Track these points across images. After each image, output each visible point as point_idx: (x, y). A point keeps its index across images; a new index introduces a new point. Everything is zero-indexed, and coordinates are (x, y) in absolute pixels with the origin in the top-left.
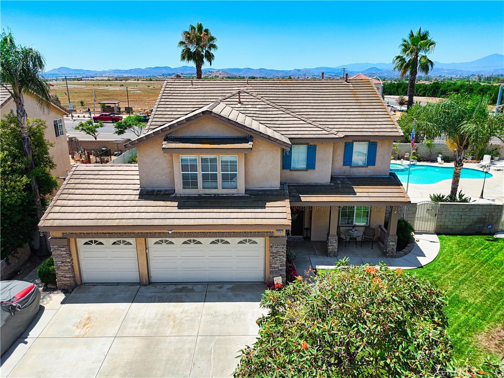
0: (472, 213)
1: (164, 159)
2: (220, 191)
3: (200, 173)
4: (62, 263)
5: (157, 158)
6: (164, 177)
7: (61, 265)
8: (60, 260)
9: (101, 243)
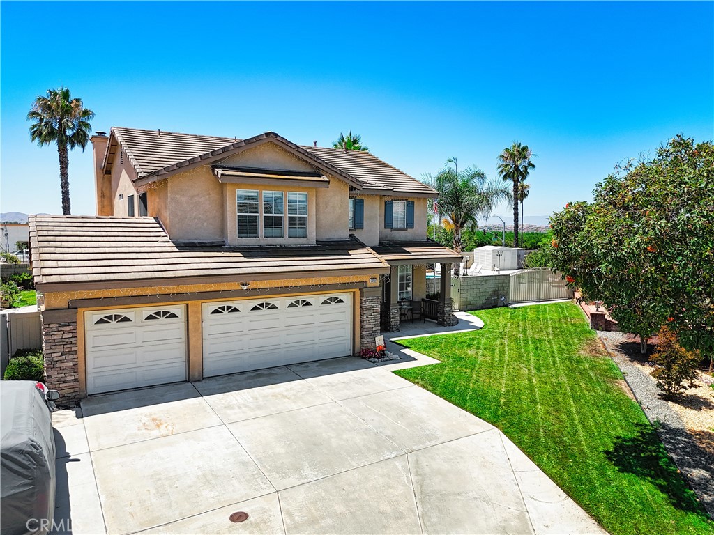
0: (487, 286)
1: (207, 197)
2: (286, 240)
3: (261, 215)
4: (62, 355)
5: (198, 195)
6: (205, 224)
7: (60, 358)
8: (58, 350)
9: (126, 319)
